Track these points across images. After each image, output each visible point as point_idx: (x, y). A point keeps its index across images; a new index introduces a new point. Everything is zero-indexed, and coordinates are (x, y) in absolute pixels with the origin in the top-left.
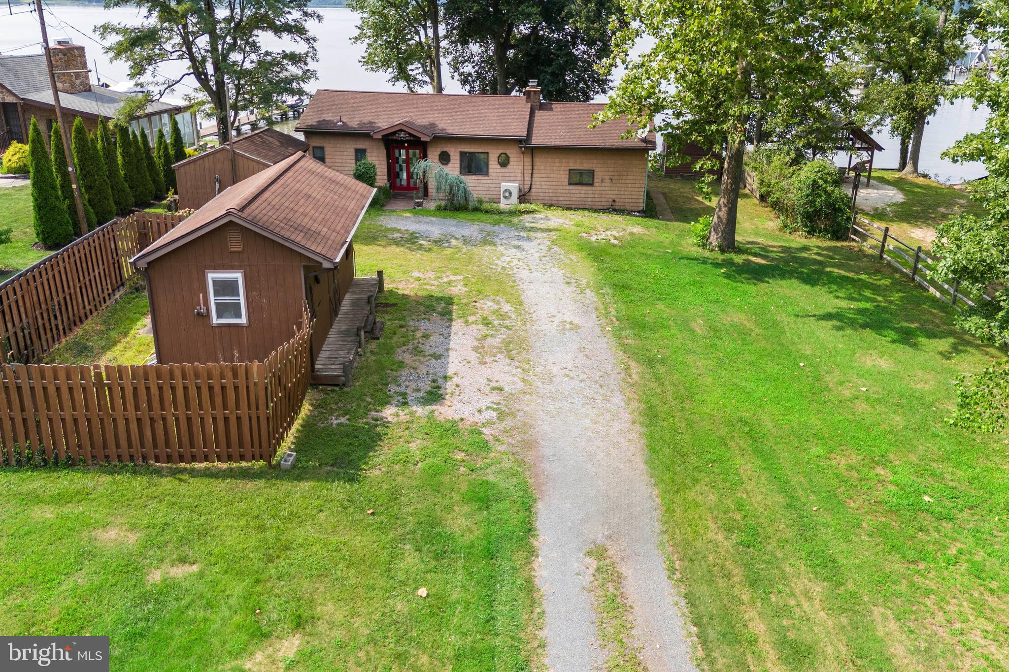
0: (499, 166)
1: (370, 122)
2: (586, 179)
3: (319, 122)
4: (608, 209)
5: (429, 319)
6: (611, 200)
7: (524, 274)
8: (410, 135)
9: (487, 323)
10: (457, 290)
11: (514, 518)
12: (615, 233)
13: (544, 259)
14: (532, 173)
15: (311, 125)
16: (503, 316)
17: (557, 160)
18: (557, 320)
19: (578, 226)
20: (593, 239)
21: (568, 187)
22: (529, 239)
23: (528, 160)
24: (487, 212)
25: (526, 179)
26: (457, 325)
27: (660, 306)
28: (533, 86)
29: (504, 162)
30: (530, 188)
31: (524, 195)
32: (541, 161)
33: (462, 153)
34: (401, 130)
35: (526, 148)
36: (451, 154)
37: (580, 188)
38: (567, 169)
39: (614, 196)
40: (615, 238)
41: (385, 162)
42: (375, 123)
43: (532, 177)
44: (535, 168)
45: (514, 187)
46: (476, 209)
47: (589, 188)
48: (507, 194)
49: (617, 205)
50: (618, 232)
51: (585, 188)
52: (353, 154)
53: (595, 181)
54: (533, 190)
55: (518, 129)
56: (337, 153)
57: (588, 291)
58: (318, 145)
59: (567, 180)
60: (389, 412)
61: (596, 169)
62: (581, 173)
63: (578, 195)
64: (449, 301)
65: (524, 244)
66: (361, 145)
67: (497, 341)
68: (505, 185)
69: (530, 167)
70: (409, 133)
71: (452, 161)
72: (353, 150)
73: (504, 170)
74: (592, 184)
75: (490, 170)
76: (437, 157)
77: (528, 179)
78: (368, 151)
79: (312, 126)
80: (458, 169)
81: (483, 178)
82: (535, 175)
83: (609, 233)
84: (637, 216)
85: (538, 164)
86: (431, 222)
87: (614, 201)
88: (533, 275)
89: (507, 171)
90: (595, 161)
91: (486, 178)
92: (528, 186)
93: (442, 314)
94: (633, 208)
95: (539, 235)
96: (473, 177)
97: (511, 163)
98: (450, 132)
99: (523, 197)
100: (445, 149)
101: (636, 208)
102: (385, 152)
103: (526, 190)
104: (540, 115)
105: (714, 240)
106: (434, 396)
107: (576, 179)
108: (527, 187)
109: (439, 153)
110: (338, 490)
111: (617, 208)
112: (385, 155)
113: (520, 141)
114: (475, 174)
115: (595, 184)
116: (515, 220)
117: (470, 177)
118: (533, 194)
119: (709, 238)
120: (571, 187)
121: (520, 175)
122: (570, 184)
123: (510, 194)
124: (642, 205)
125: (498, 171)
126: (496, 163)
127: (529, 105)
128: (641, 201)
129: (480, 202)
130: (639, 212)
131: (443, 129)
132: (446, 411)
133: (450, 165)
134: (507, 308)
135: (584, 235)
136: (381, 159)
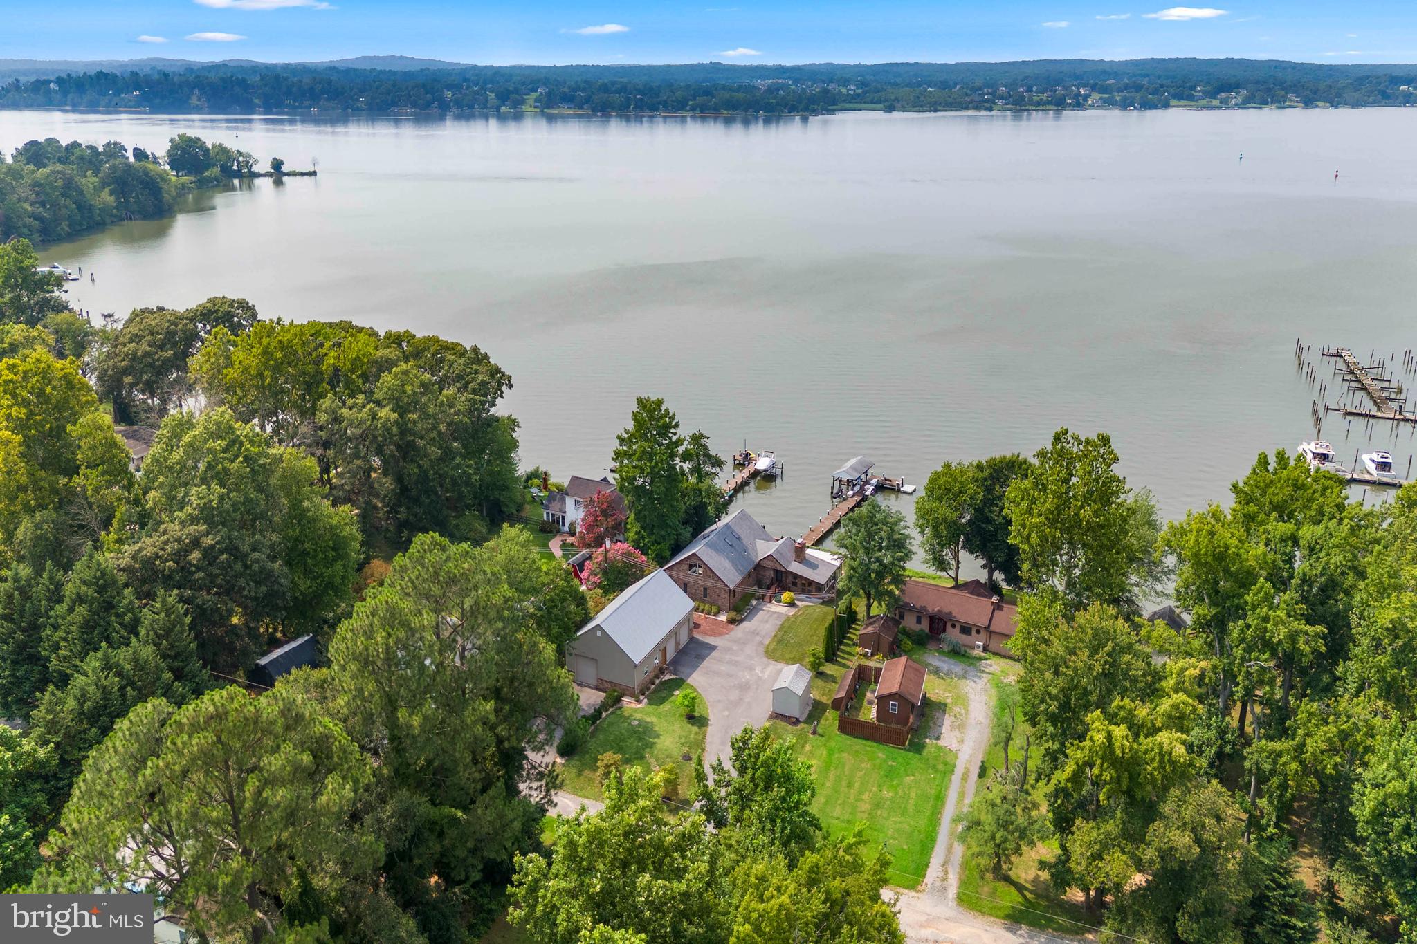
0: (976, 634)
1: (924, 607)
3: (904, 603)
5: (939, 711)
7: (972, 697)
9: (955, 716)
10: (949, 701)
11: (951, 768)
12: (1015, 677)
13: (982, 691)
14: (990, 639)
16: (961, 715)
18: (977, 719)
19: (1002, 672)
20: (1005, 681)
22: (980, 677)
23: (988, 634)
24: (968, 656)
25: (987, 641)
26: (947, 715)
29: (978, 632)
31: (986, 647)
32: (993, 636)
33: (961, 626)
34: (938, 614)
35: (987, 630)
36: (957, 625)
42: (926, 607)
43: (989, 641)
44: (991, 637)
45: (981, 645)
46: (963, 655)
48: (978, 647)
52: (916, 617)
54: (990, 646)
55: (984, 622)
56: (910, 616)
60: (927, 740)
64: (945, 705)
65: (978, 681)
66: (919, 615)
67: (956, 724)
68: (977, 643)
70: (940, 616)
71: (957, 628)
75: (972, 635)
76: (950, 625)
78: (922, 617)
79: (901, 606)
80: (959, 631)
81: (969, 637)
83: (1013, 677)
86: (944, 661)
88: (975, 697)
89: (979, 636)
92: (988, 644)
93: (943, 710)
95: (984, 675)
96: (965, 636)
97: (981, 634)
98: (957, 617)
100: (954, 623)
102: (929, 621)
104: (997, 612)
106: (938, 738)
110: (917, 756)
113: (985, 628)
114: (965, 634)
116: (979, 662)
117: (963, 635)
121: (985, 639)
126: (975, 632)
127: (992, 607)
129: (966, 650)
131: (955, 615)
132: (941, 743)
133: (955, 629)
134: (963, 711)
135: (1002, 678)
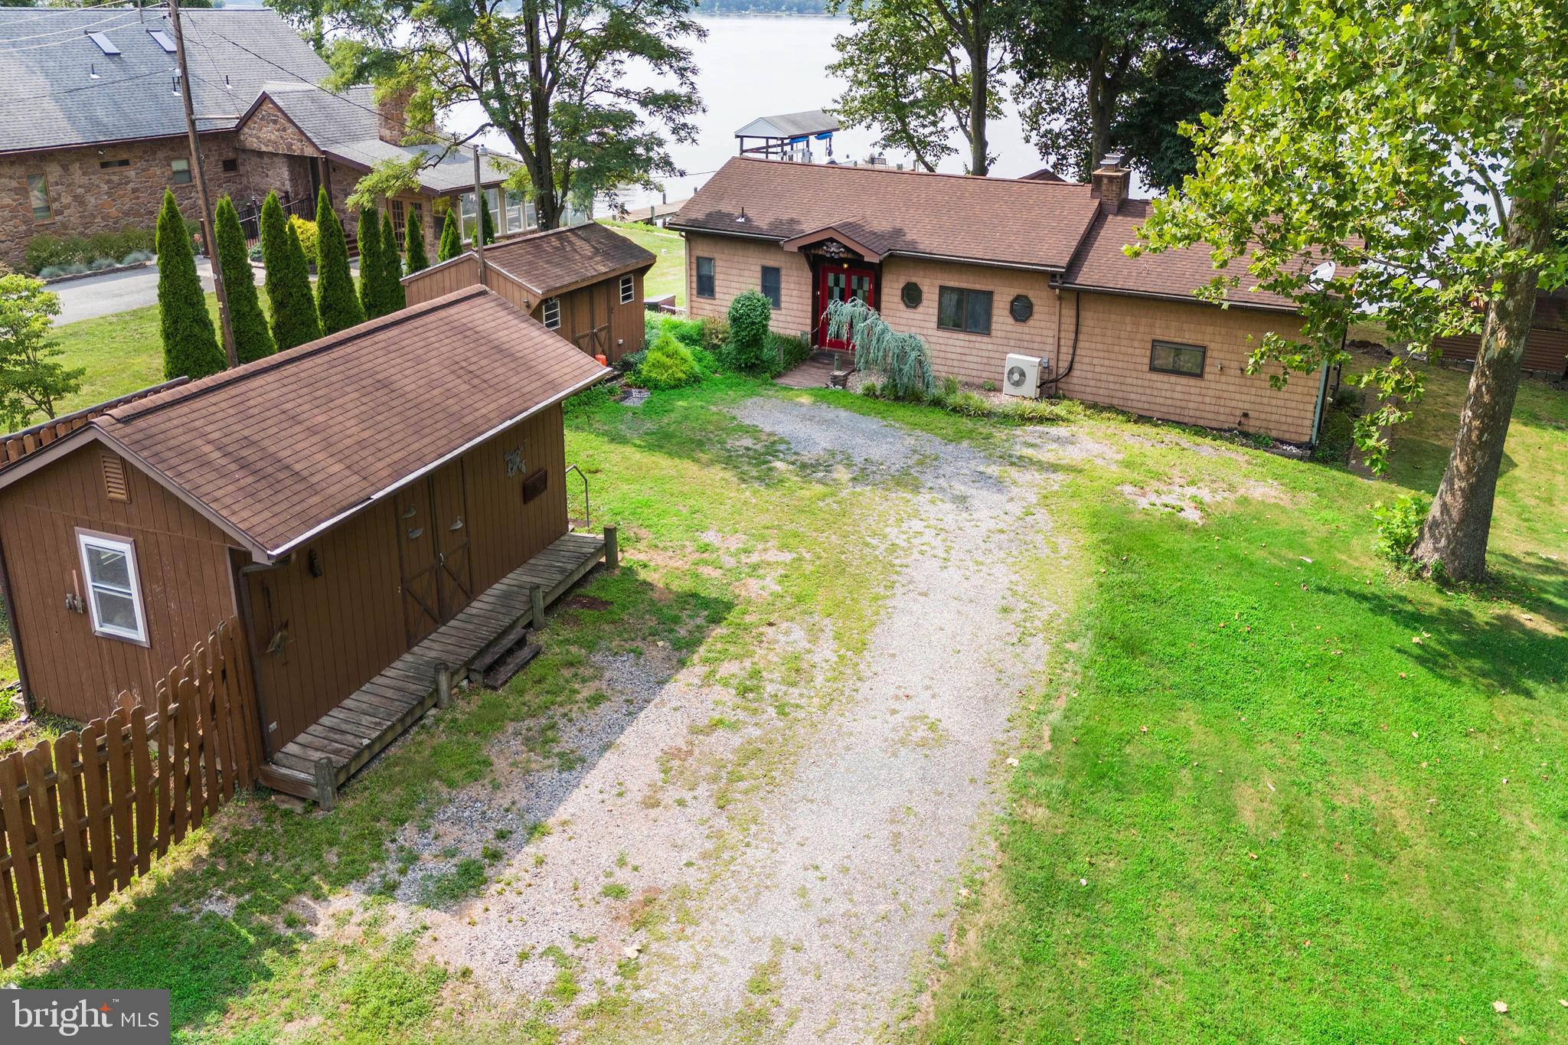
0: (1011, 320)
1: (792, 221)
2: (1187, 362)
3: (709, 215)
4: (1230, 430)
5: (639, 654)
6: (1239, 413)
7: (925, 569)
8: (848, 249)
9: (749, 687)
10: (758, 587)
12: (1205, 494)
13: (996, 537)
14: (1076, 340)
15: (696, 220)
17: (1128, 319)
18: (909, 708)
19: (1128, 465)
20: (1143, 503)
21: (1149, 376)
22: (998, 484)
23: (1069, 313)
24: (956, 410)
25: (1063, 349)
26: (682, 682)
27: (1190, 716)
28: (1108, 167)
29: (1022, 310)
30: (1070, 368)
31: (1056, 381)
32: (1091, 318)
33: (943, 289)
34: (832, 240)
35: (1062, 289)
36: (925, 289)
37: (1173, 379)
38: (1149, 338)
39: (1247, 406)
40: (1200, 505)
41: (809, 294)
42: (798, 222)
43: (1075, 348)
44: (1083, 329)
45: (1030, 363)
46: (937, 403)
47: (1192, 381)
48: (1016, 377)
49: (1252, 426)
50: (1214, 491)
51: (1184, 380)
52: (759, 275)
53: (1207, 369)
54: (1075, 373)
55: (1055, 253)
56: (734, 272)
57: (1039, 640)
58: (706, 255)
59: (1147, 361)
60: (335, 907)
61: (1212, 346)
62: (1178, 348)
63: (1168, 394)
64: (719, 613)
65: (979, 495)
66: (772, 261)
67: (730, 744)
68: (1015, 359)
69: (1073, 328)
70: (845, 247)
71: (925, 303)
72: (759, 269)
73: (1020, 328)
74: (1200, 375)
75: (994, 326)
76: (899, 293)
77: (1066, 350)
78: (783, 272)
79: (694, 222)
80: (935, 319)
81: (979, 338)
82: (1081, 344)
83: (1191, 491)
84: (1290, 456)
85: (1090, 323)
87: (1246, 415)
88: (945, 574)
89: (1026, 330)
90: (1210, 329)
91: (986, 339)
92: (1067, 365)
93: (677, 646)
94: (1287, 436)
95: (1026, 476)
96: (962, 336)
97: (1036, 316)
98: (921, 247)
99: (1051, 387)
100: (914, 280)
101: (1295, 437)
102: (810, 275)
103: (1062, 371)
104: (1114, 225)
105: (1428, 553)
106: (467, 882)
107: (1166, 359)
108: (1064, 365)
109: (902, 285)
111: (1251, 430)
112: (810, 281)
113: (1053, 276)
114: (965, 331)
115: (1206, 376)
116: (1000, 434)
117: (955, 335)
118: (1075, 381)
119: (1416, 545)
120: (1155, 376)
121: (1050, 340)
122: (1153, 369)
123: (1023, 374)
124: (1308, 432)
125: (1009, 328)
126: (1007, 312)
127: (1096, 202)
128: (1308, 423)
129: (950, 388)
130: (1298, 446)
131: (914, 242)
133: (920, 309)
134: (823, 653)
135: (1128, 489)
136: (804, 288)
